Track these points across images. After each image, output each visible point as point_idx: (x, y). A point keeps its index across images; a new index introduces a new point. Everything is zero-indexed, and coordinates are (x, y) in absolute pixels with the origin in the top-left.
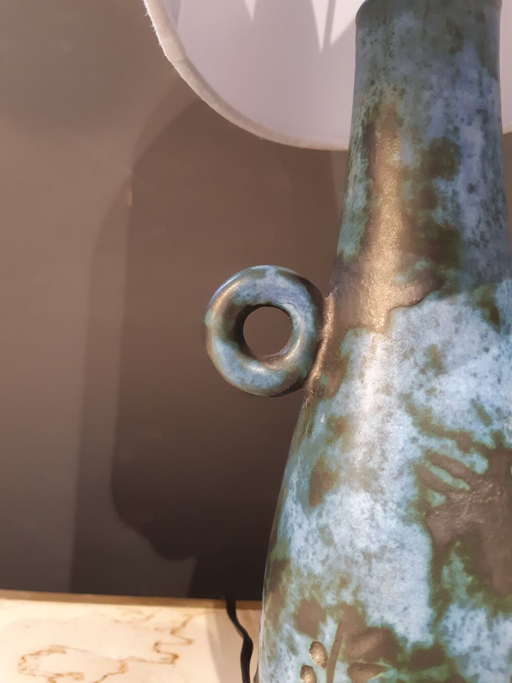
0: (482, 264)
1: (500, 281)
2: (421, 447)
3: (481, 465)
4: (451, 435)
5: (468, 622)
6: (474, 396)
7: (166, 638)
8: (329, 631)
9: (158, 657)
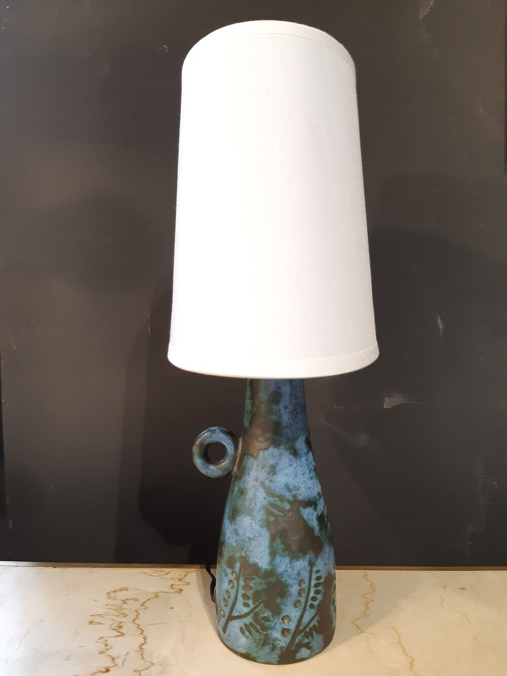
0: (290, 434)
1: (298, 438)
2: (267, 501)
3: (287, 506)
4: (278, 496)
5: (282, 562)
6: (286, 482)
7: (177, 582)
8: (238, 566)
9: (173, 591)
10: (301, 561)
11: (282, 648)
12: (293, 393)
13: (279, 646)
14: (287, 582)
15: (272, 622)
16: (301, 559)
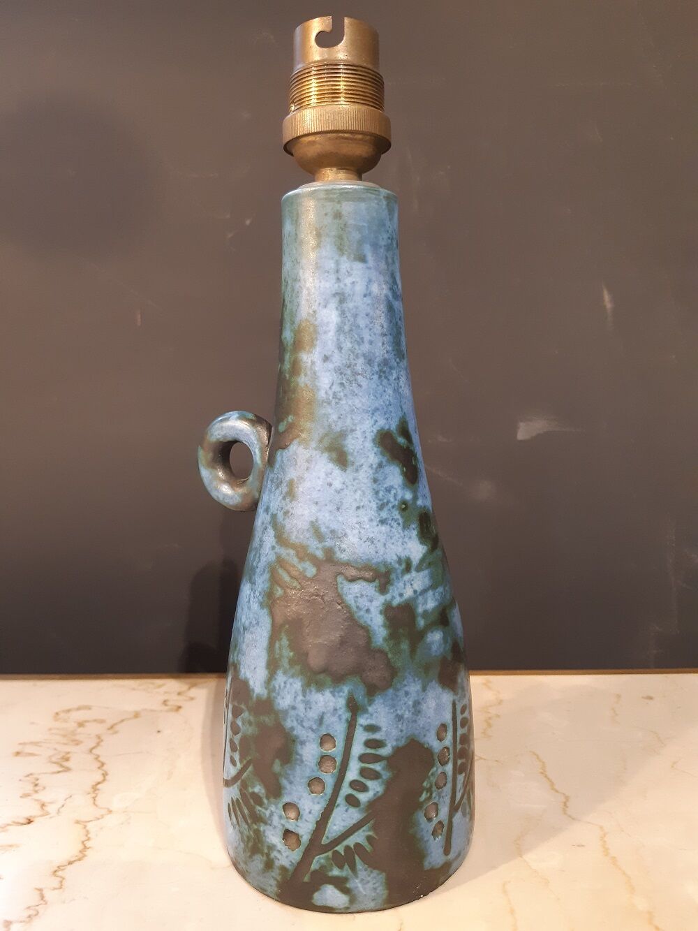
0: (334, 417)
2: (276, 553)
3: (311, 571)
4: (293, 546)
5: (288, 686)
6: (313, 519)
7: (173, 697)
9: (165, 708)
10: (328, 694)
11: (283, 869)
12: (347, 328)
13: (277, 863)
14: (295, 733)
15: (266, 809)
16: (328, 691)
